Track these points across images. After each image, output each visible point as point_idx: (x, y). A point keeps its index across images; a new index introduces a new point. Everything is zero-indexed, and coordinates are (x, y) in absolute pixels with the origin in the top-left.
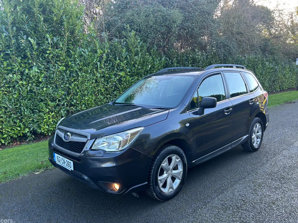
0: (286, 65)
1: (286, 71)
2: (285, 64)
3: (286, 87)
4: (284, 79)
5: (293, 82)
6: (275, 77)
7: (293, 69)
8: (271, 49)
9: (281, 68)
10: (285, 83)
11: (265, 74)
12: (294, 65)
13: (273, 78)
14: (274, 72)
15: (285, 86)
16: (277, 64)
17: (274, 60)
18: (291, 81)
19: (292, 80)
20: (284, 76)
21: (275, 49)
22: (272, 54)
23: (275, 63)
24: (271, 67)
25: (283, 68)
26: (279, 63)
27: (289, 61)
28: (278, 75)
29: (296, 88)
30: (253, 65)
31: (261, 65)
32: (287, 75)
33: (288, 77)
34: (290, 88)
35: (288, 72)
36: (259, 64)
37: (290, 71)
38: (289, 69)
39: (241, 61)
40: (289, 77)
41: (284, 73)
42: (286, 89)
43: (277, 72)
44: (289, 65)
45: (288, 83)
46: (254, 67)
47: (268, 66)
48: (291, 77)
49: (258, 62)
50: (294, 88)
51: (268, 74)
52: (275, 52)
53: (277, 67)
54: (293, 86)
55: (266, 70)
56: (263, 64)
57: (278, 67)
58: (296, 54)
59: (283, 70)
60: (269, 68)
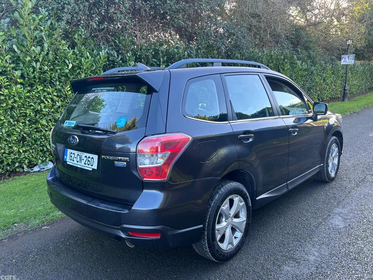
0: (327, 65)
1: (328, 74)
2: (325, 64)
3: (327, 97)
4: (324, 85)
5: (337, 90)
6: (311, 82)
7: (337, 70)
8: (305, 41)
9: (320, 69)
10: (326, 92)
11: (295, 79)
12: (338, 65)
13: (307, 84)
14: (310, 75)
15: (326, 95)
16: (314, 63)
17: (309, 57)
18: (334, 87)
19: (336, 86)
20: (324, 80)
21: (311, 42)
22: (307, 48)
23: (310, 62)
24: (305, 68)
25: (322, 70)
26: (317, 61)
27: (332, 60)
28: (315, 79)
29: (341, 97)
30: (277, 65)
31: (290, 64)
32: (329, 79)
33: (330, 82)
34: (333, 97)
35: (330, 75)
36: (286, 63)
37: (332, 73)
38: (331, 71)
39: (256, 59)
40: (332, 82)
41: (324, 76)
42: (327, 99)
43: (314, 75)
44: (331, 65)
45: (330, 90)
46: (279, 67)
47: (300, 66)
48: (334, 82)
49: (284, 60)
50: (339, 97)
51: (300, 78)
52: (311, 45)
53: (313, 68)
54: (337, 95)
55: (297, 73)
56: (293, 63)
57: (315, 68)
58: (342, 49)
59: (323, 73)
60: (301, 70)
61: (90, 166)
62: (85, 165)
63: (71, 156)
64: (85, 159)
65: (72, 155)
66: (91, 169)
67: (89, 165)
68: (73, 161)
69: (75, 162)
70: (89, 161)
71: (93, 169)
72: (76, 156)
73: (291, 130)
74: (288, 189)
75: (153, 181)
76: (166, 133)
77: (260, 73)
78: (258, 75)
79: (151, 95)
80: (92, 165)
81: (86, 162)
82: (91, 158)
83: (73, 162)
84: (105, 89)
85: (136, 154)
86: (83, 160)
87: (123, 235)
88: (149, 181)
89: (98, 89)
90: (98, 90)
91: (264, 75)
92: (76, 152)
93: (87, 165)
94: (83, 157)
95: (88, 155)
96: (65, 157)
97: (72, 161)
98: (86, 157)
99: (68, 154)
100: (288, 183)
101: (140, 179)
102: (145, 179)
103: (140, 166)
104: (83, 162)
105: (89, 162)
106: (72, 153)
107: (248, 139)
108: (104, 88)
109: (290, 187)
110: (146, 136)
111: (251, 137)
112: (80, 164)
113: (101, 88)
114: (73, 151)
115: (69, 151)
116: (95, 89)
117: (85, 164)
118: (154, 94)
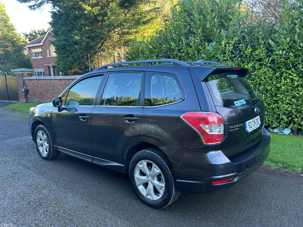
63: (250, 125)
64: (256, 121)
66: (259, 126)
69: (253, 127)
72: (252, 123)
80: (259, 123)
82: (258, 119)
83: (252, 128)
95: (256, 118)
96: (246, 129)
106: (249, 123)
112: (255, 126)
114: (249, 121)
115: (247, 123)
117: (257, 124)
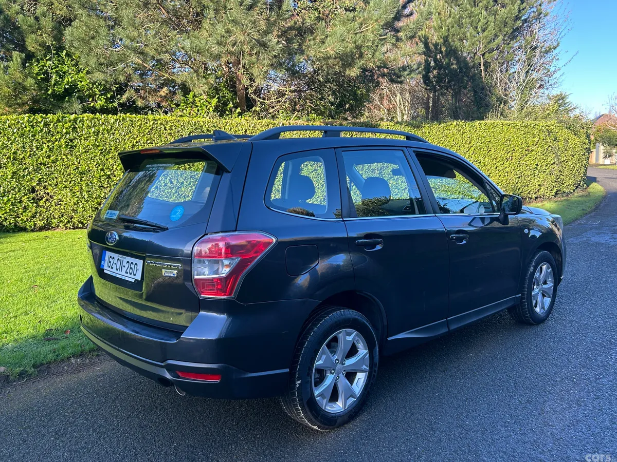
61: (132, 276)
62: (126, 275)
63: (110, 262)
64: (127, 266)
65: (111, 260)
66: (133, 281)
67: (131, 274)
68: (112, 268)
70: (131, 268)
71: (136, 280)
72: (115, 262)
73: (454, 236)
74: (449, 329)
75: (214, 298)
76: (236, 231)
77: (406, 147)
78: (402, 150)
79: (220, 176)
80: (135, 275)
81: (128, 271)
82: (134, 264)
84: (163, 167)
85: (191, 259)
86: (124, 266)
87: (168, 376)
88: (208, 298)
89: (153, 165)
90: (153, 167)
91: (414, 151)
92: (116, 256)
93: (128, 275)
94: (125, 264)
95: (131, 260)
96: (103, 262)
97: (110, 269)
98: (128, 262)
99: (107, 258)
100: (448, 319)
101: (196, 294)
102: (202, 296)
103: (196, 277)
104: (124, 269)
105: (131, 270)
106: (111, 257)
107: (374, 245)
108: (161, 165)
109: (453, 327)
110: (207, 234)
111: (378, 243)
112: (120, 273)
113: (157, 165)
114: (113, 255)
115: (108, 254)
116: (150, 166)
117: (127, 273)
118: (225, 174)
